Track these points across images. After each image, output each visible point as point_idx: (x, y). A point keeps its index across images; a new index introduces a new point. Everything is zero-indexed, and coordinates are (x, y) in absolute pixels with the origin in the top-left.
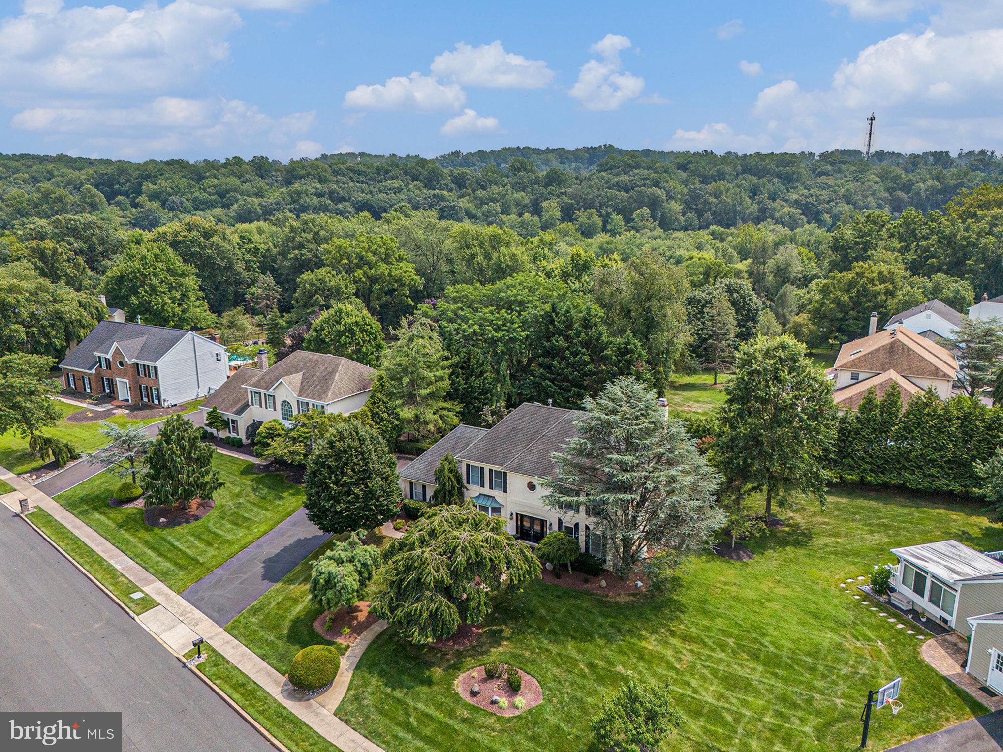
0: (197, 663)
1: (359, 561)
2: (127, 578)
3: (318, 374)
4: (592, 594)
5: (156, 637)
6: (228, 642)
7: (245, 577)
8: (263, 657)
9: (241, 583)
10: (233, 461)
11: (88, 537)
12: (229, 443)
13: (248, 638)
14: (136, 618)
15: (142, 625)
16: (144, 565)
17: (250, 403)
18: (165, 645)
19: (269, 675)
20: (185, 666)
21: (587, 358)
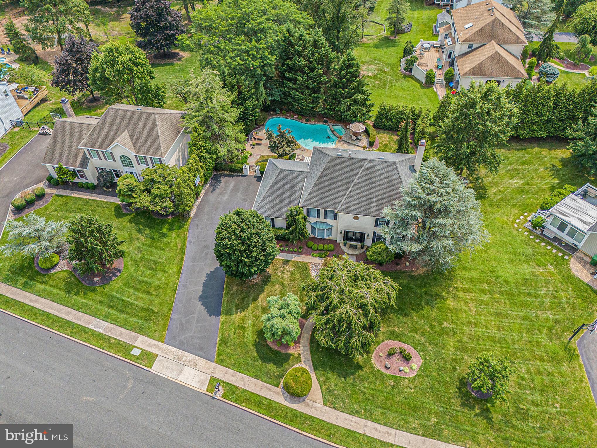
0: (221, 395)
1: (295, 312)
2: (115, 339)
3: (141, 130)
4: (404, 272)
5: (176, 381)
6: (226, 373)
7: (196, 316)
8: (256, 377)
9: (198, 322)
10: (100, 204)
11: (52, 308)
12: (83, 187)
13: (237, 366)
14: (151, 370)
15: (159, 374)
16: (118, 324)
17: (89, 156)
18: (187, 385)
19: (270, 389)
20: (213, 398)
21: (321, 72)
